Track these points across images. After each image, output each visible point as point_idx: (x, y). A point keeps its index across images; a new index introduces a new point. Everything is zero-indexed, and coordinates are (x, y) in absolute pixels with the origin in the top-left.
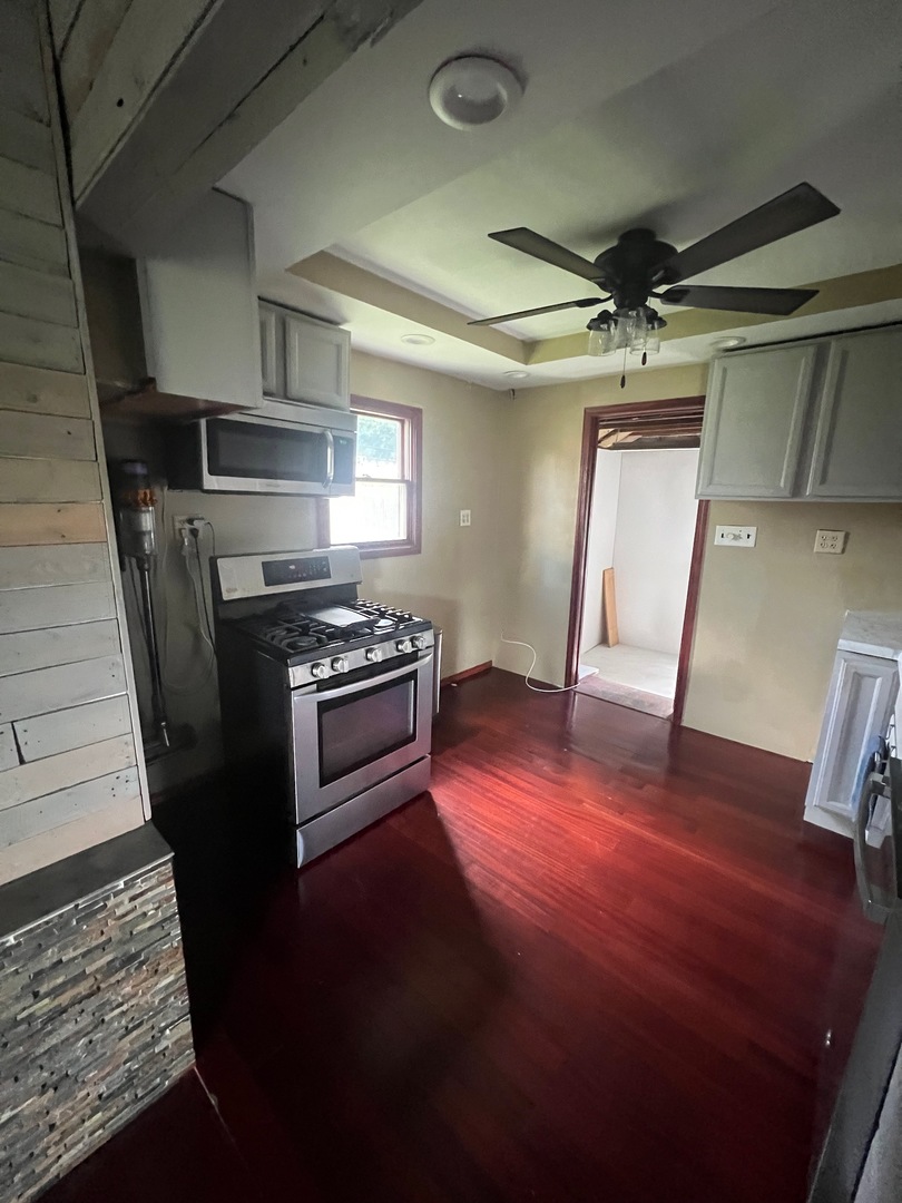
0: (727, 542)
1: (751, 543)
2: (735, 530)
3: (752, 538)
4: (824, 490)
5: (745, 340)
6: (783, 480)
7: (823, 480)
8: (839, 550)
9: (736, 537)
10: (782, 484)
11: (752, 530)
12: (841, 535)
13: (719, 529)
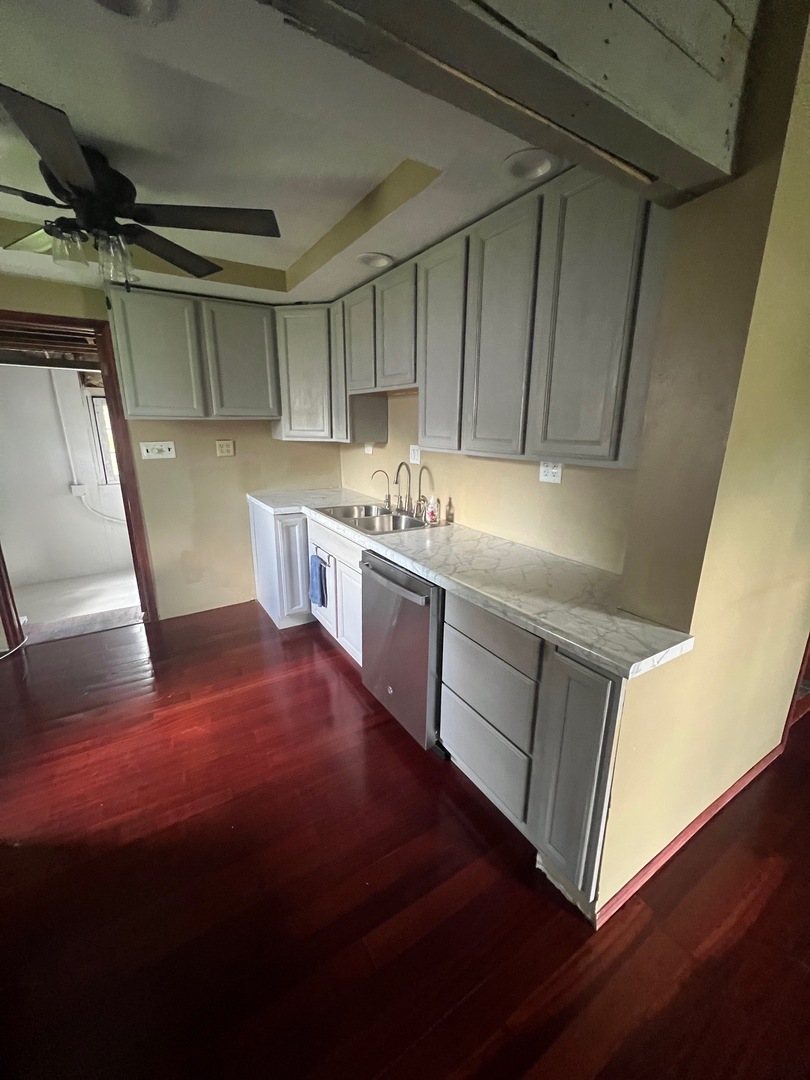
0: (154, 455)
1: (172, 455)
2: (158, 445)
3: (173, 450)
4: (224, 411)
5: (139, 279)
6: (195, 403)
7: (222, 404)
8: (232, 453)
9: (160, 451)
10: (195, 407)
11: (171, 444)
12: (231, 442)
13: (143, 447)
